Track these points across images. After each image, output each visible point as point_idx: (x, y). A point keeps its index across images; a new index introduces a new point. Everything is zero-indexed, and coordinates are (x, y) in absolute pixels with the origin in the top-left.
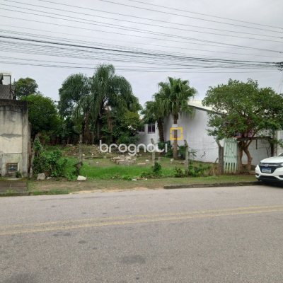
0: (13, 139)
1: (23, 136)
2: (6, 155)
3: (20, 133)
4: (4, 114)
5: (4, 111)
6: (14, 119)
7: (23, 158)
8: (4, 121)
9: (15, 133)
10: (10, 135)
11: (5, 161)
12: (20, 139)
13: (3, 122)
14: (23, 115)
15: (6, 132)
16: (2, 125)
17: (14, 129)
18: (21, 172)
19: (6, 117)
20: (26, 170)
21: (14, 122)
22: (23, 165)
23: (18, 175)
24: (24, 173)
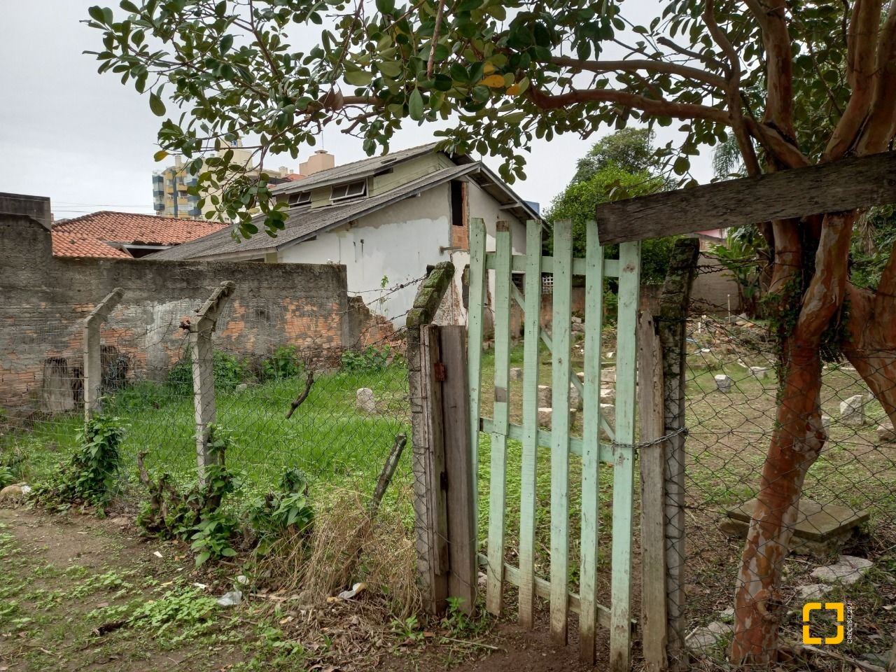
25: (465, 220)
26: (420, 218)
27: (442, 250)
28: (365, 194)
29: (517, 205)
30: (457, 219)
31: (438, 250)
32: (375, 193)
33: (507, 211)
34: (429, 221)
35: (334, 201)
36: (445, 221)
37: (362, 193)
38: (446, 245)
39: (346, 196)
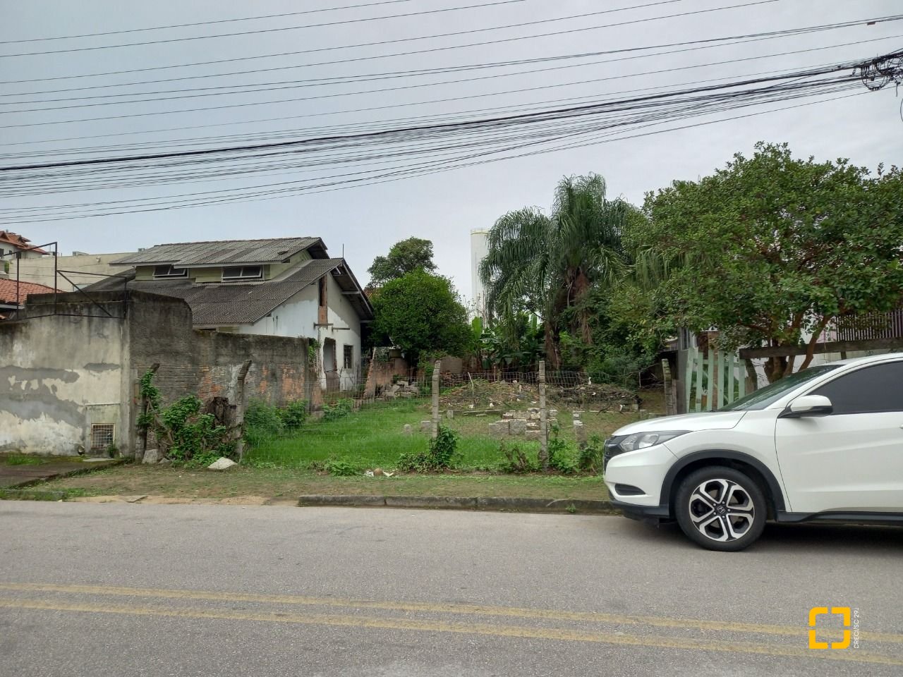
0: (104, 373)
1: (122, 366)
2: (93, 407)
3: (117, 362)
4: (90, 322)
5: (90, 317)
6: (106, 332)
7: (122, 414)
8: (90, 336)
9: (108, 361)
10: (99, 367)
11: (90, 420)
12: (117, 372)
13: (86, 339)
14: (121, 323)
15: (93, 361)
16: (86, 346)
17: (106, 352)
18: (118, 445)
19: (93, 328)
20: (127, 440)
21: (105, 337)
22: (122, 430)
23: (112, 452)
24: (123, 447)
25: (324, 302)
26: (303, 300)
27: (315, 325)
28: (261, 277)
29: (358, 293)
30: (322, 302)
31: (312, 326)
32: (271, 277)
33: (345, 296)
34: (308, 301)
35: (224, 279)
36: (316, 302)
37: (260, 276)
38: (317, 323)
39: (241, 277)
